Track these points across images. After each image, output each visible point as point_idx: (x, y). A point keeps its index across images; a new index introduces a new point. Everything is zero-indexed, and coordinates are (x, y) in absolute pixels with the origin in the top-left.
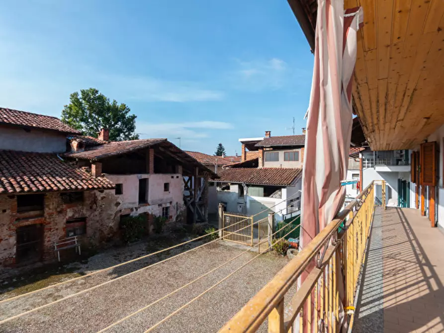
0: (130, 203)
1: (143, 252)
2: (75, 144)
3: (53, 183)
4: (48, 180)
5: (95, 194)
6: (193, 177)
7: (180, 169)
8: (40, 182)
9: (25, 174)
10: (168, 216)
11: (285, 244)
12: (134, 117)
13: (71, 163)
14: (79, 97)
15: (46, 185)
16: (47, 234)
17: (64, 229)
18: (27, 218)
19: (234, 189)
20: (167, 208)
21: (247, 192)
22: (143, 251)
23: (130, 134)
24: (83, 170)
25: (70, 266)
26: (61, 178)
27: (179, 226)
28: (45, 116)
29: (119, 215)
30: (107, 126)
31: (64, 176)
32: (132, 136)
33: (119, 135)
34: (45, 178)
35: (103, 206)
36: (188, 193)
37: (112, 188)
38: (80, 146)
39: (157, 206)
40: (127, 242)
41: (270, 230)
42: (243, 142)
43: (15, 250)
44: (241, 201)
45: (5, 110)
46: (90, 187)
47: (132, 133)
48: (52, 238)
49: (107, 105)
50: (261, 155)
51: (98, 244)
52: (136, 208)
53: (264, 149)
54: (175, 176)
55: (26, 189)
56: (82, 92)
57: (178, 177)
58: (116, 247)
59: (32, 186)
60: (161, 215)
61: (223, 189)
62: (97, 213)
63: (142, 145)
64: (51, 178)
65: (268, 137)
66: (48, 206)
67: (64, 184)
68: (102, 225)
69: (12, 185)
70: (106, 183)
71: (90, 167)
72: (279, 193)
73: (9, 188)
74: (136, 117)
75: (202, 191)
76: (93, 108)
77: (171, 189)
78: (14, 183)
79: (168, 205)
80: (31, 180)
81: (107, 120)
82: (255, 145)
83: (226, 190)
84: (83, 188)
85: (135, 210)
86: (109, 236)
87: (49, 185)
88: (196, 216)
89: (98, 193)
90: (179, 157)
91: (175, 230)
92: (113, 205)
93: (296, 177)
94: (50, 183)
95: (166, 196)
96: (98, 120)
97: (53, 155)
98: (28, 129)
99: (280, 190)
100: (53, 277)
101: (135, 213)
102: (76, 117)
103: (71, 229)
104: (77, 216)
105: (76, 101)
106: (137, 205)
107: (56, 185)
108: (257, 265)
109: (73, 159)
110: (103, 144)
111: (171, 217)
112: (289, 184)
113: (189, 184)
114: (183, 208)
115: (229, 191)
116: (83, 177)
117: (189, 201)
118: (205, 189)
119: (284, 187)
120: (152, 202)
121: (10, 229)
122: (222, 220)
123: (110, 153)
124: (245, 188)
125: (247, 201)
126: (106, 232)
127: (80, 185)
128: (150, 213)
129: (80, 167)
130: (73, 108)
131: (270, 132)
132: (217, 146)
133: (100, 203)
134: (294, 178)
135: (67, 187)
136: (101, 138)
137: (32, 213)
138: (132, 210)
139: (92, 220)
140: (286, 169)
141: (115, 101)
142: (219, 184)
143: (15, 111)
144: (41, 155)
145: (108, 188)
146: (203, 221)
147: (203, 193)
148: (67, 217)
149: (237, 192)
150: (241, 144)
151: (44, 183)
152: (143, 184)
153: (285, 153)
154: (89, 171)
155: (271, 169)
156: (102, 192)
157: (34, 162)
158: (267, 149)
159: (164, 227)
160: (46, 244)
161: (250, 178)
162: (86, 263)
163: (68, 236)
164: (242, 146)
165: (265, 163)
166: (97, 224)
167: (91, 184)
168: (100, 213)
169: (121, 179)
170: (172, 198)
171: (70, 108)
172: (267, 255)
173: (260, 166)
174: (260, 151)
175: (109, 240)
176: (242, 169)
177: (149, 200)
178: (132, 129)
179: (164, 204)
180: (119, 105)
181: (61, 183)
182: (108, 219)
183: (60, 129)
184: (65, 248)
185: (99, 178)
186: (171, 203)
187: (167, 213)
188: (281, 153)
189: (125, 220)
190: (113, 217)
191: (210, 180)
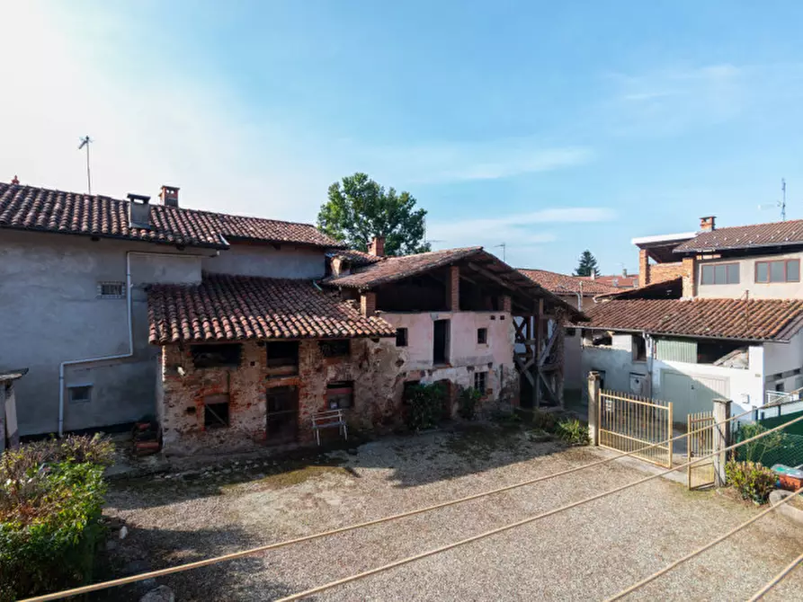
0: (419, 362)
1: (442, 449)
2: (336, 264)
3: (310, 325)
4: (303, 321)
5: (366, 343)
6: (532, 318)
7: (508, 302)
8: (293, 324)
9: (275, 312)
10: (485, 389)
11: (764, 477)
12: (422, 213)
13: (331, 294)
14: (340, 190)
15: (301, 328)
16: (303, 401)
17: (324, 396)
18: (278, 376)
19: (623, 344)
20: (483, 375)
21: (654, 351)
22: (441, 446)
23: (415, 243)
24: (349, 304)
25: (333, 455)
26: (320, 317)
27: (507, 408)
28: (297, 225)
29: (402, 380)
30: (381, 232)
31: (324, 315)
32: (420, 246)
33: (398, 246)
34: (299, 317)
35: (378, 365)
36: (522, 348)
37: (392, 335)
38: (344, 266)
39: (465, 369)
40: (415, 428)
41: (717, 440)
42: (641, 246)
43: (265, 421)
44: (638, 368)
45: (251, 219)
46: (360, 332)
47: (418, 241)
48: (310, 408)
49: (380, 197)
50: (690, 271)
51: (371, 426)
52: (429, 371)
53: (699, 258)
54: (498, 315)
55: (277, 333)
56: (344, 181)
57: (502, 318)
58: (399, 433)
59: (284, 328)
60: (473, 385)
61: (597, 343)
62: (368, 375)
63: (438, 262)
64: (307, 317)
65: (708, 229)
66: (304, 360)
67: (324, 327)
68: (376, 396)
69: (260, 327)
70: (383, 327)
71: (359, 301)
72: (742, 356)
73: (258, 331)
74: (426, 213)
75: (550, 345)
76: (359, 205)
77: (490, 339)
78: (263, 324)
79: (485, 369)
80: (282, 320)
81: (379, 223)
82: (675, 250)
83: (601, 346)
84: (349, 334)
85: (427, 374)
86: (388, 415)
87: (305, 328)
88: (539, 394)
89: (370, 343)
90: (504, 279)
91: (499, 417)
92: (392, 364)
93: (790, 321)
94: (305, 324)
95: (483, 352)
96: (367, 224)
97: (309, 283)
98: (277, 245)
99: (746, 350)
100: (312, 468)
101: (428, 380)
102: (336, 221)
103: (333, 397)
104: (341, 377)
105: (337, 197)
106: (430, 366)
107: (313, 329)
108: (685, 512)
109: (334, 288)
110: (376, 262)
111: (490, 391)
112: (773, 337)
113: (524, 331)
114: (514, 376)
115: (609, 347)
116: (349, 316)
117: (525, 363)
118: (558, 340)
119: (756, 344)
120: (457, 361)
121: (258, 389)
122: (596, 407)
123: (388, 277)
124: (649, 343)
125: (654, 371)
126: (383, 408)
127: (345, 329)
128: (453, 381)
129: (344, 300)
130: (332, 208)
131: (713, 218)
132: (580, 256)
133: (373, 359)
134: (786, 324)
135: (328, 331)
136: (372, 253)
137: (285, 369)
138: (423, 374)
139: (361, 385)
140: (760, 302)
141: (392, 190)
142: (585, 333)
143: (263, 220)
144: (295, 284)
145: (386, 335)
146: (552, 404)
147: (554, 350)
148: (328, 379)
149: (630, 350)
150: (638, 249)
151: (298, 324)
152: (441, 330)
153: (756, 263)
154: (357, 306)
155: (717, 301)
156: (376, 341)
157: (285, 294)
158: (706, 257)
159: (477, 409)
160: (302, 417)
161: (661, 322)
162: (355, 454)
163: (329, 408)
164: (639, 255)
165: (700, 287)
166: (370, 393)
167: (360, 328)
168: (373, 376)
169: (405, 320)
170: (491, 356)
171: (329, 209)
172: (712, 493)
173: (687, 295)
174: (688, 262)
175: (388, 421)
176: (640, 302)
177: (452, 358)
178: (419, 233)
179: (478, 366)
180: (398, 194)
181: (319, 326)
182: (386, 386)
183: (317, 241)
184: (326, 426)
185: (372, 318)
186: (490, 365)
187: (482, 383)
188: (747, 266)
189: (411, 389)
190: (392, 383)
191: (569, 325)
